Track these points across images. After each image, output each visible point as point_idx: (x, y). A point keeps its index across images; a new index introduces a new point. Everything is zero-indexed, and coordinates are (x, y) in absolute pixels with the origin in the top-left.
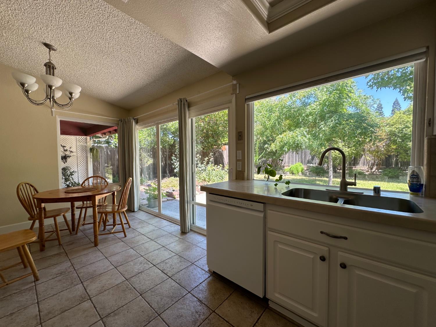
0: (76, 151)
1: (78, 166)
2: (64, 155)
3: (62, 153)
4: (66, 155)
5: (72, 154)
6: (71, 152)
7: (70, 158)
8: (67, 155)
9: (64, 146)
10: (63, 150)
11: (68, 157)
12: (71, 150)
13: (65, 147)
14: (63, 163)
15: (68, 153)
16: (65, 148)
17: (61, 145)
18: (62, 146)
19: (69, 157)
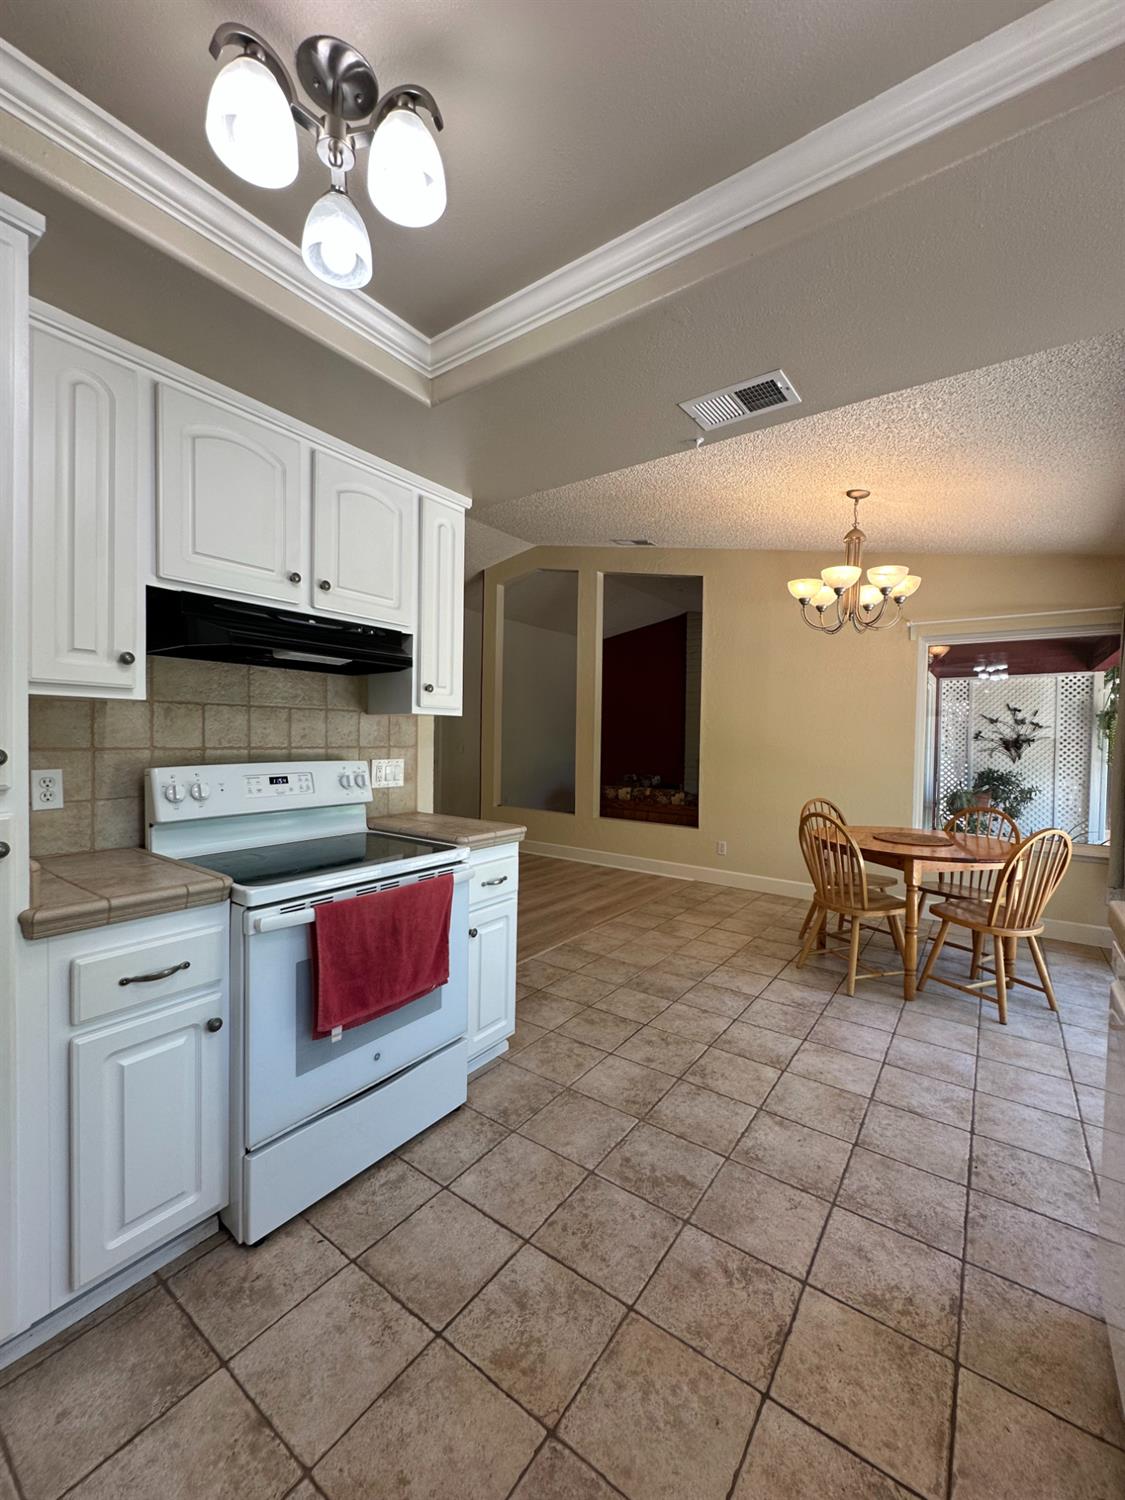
0: (1053, 725)
1: (1054, 771)
2: (1015, 736)
3: (1009, 730)
4: (1019, 736)
5: (1039, 733)
6: (1037, 726)
7: (1033, 745)
8: (1022, 738)
9: (1015, 710)
10: (1011, 722)
11: (1024, 741)
12: (1035, 721)
13: (1020, 711)
14: (1009, 759)
15: (1025, 730)
16: (1020, 716)
17: (1008, 705)
18: (1009, 709)
19: (1029, 741)
